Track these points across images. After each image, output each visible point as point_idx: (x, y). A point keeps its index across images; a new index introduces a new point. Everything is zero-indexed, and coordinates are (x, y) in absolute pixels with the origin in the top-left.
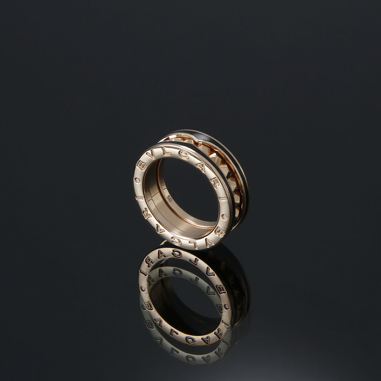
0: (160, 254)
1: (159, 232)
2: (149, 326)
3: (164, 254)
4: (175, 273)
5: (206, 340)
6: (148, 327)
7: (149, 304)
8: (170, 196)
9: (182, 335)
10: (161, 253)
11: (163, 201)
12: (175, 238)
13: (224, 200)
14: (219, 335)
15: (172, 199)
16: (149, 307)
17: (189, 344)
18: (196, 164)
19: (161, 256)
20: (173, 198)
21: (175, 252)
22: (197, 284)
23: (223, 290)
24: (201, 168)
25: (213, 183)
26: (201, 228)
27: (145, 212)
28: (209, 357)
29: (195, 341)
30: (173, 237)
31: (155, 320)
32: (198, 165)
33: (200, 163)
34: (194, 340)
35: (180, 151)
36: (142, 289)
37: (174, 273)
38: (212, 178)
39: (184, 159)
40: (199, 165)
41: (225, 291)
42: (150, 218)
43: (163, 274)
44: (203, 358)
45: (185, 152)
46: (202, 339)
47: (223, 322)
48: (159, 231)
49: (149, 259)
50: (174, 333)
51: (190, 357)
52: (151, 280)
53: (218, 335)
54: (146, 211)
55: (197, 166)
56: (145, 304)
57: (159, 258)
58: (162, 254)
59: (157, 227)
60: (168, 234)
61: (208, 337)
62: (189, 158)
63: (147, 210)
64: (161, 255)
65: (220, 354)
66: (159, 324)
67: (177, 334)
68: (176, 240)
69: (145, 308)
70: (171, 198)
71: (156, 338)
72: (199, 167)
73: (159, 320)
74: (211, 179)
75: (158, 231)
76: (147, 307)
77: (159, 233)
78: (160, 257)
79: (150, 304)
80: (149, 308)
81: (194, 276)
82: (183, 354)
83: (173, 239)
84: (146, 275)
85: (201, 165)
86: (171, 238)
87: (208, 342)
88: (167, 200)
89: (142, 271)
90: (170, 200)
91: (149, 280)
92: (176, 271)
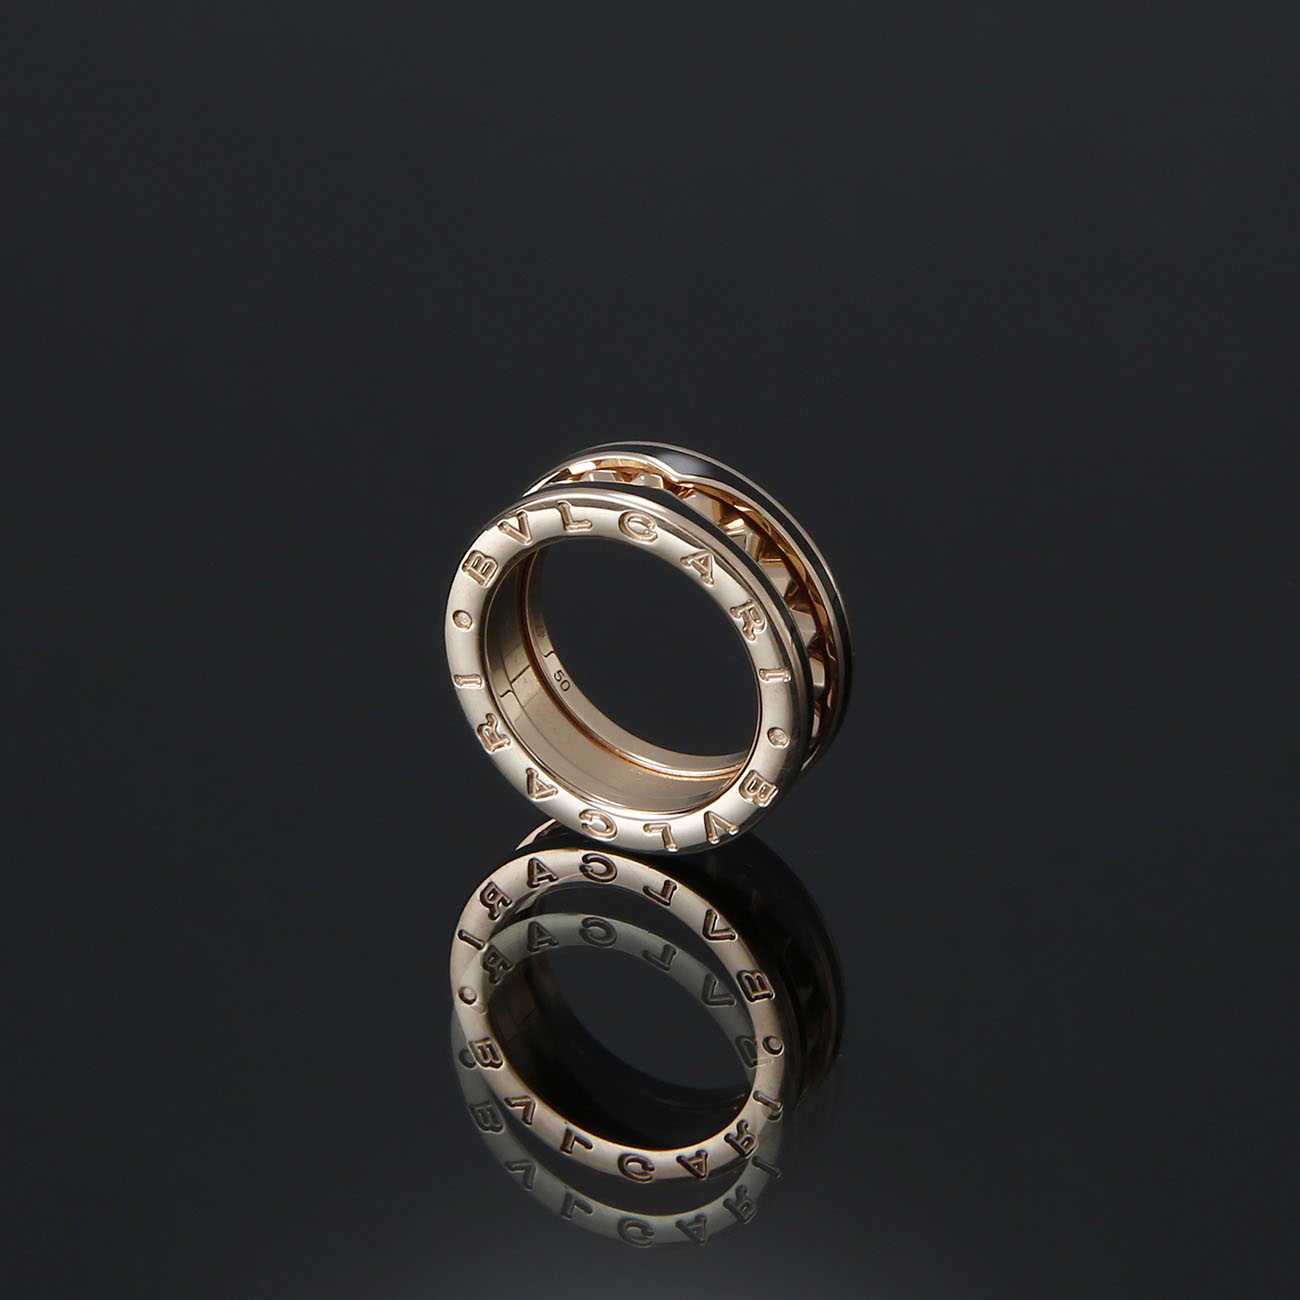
0: (536, 871)
1: (536, 795)
2: (486, 1121)
3: (550, 871)
4: (589, 933)
5: (693, 1162)
6: (482, 1127)
7: (488, 1046)
8: (563, 671)
9: (606, 1150)
10: (538, 867)
11: (543, 691)
12: (592, 814)
13: (780, 677)
14: (743, 1143)
15: (572, 684)
16: (486, 1058)
17: (628, 1179)
18: (683, 558)
19: (540, 879)
20: (573, 680)
21: (591, 864)
22: (667, 969)
23: (764, 987)
24: (700, 569)
25: (739, 621)
26: (679, 779)
27: (486, 727)
28: (703, 1219)
29: (653, 1169)
30: (585, 811)
31: (507, 1100)
32: (689, 562)
33: (694, 555)
34: (650, 1166)
35: (623, 515)
36: (462, 996)
37: (586, 934)
38: (737, 604)
39: (642, 541)
40: (693, 562)
41: (771, 990)
42: (506, 747)
43: (544, 939)
44: (679, 1224)
45: (642, 518)
46: (679, 1159)
47: (756, 1098)
48: (537, 792)
49: (493, 891)
50: (576, 1143)
51: (631, 1225)
52: (498, 963)
53: (739, 1143)
54: (491, 725)
55: (686, 564)
56: (472, 1047)
57: (530, 884)
58: (541, 870)
59: (530, 776)
60: (565, 802)
61: (703, 1151)
62: (657, 537)
63: (492, 722)
64: (540, 876)
65: (742, 1208)
66: (521, 1116)
67: (588, 1146)
68: (596, 821)
69: (471, 1062)
70: (566, 677)
71: (507, 1164)
72: (692, 567)
73: (524, 1100)
74: (734, 608)
75: (530, 791)
76: (482, 1058)
77: (534, 800)
78: (534, 883)
79: (490, 1046)
80: (488, 1062)
81: (655, 942)
82: (608, 1214)
83: (587, 818)
84: (479, 948)
85: (700, 560)
86: (580, 815)
87: (701, 1171)
88: (556, 686)
89: (464, 935)
90: (565, 686)
91: (491, 962)
92: (591, 928)
